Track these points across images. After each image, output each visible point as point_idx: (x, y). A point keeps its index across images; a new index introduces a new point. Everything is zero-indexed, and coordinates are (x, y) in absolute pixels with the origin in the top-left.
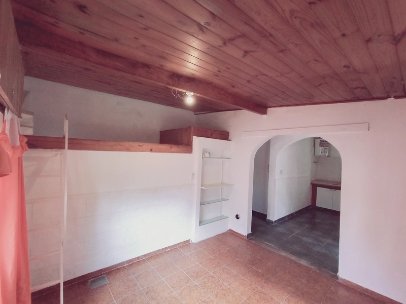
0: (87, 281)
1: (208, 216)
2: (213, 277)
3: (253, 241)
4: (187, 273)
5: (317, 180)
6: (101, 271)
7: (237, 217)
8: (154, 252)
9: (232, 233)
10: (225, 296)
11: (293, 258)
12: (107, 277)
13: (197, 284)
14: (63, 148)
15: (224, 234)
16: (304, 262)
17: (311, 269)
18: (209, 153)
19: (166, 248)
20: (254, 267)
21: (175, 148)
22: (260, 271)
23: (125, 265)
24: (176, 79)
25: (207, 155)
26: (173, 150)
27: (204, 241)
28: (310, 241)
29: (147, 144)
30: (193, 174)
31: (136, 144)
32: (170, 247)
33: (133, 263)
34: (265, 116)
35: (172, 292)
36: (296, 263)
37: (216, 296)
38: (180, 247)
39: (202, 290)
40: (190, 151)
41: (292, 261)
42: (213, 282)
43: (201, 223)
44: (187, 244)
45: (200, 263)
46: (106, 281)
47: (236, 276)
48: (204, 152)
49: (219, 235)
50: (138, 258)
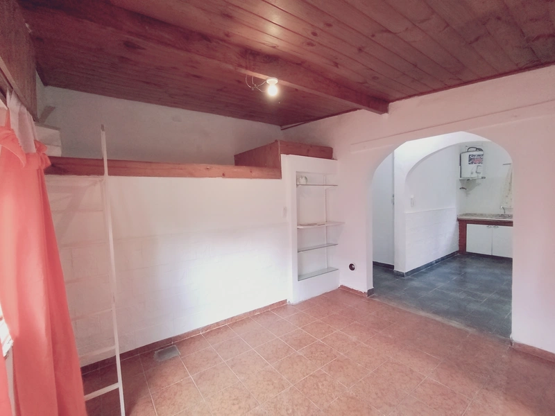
0: (152, 353)
1: (310, 268)
2: (323, 345)
3: (377, 300)
4: (286, 341)
5: (466, 215)
6: (169, 340)
7: (352, 267)
8: (239, 317)
9: (345, 290)
10: (342, 368)
11: (439, 319)
12: (179, 348)
13: (301, 354)
14: (102, 173)
15: (333, 292)
16: (455, 324)
17: (467, 332)
18: (306, 178)
19: (255, 311)
20: (380, 332)
21: (256, 171)
22: (390, 336)
23: (201, 333)
24: (251, 58)
25: (303, 181)
26: (254, 174)
27: (306, 301)
28: (462, 297)
29: (217, 166)
30: (285, 209)
31: (202, 167)
32: (259, 310)
33: (211, 331)
34: (385, 115)
35: (267, 364)
36: (443, 325)
37: (330, 369)
38: (273, 310)
39: (309, 362)
40: (279, 176)
41: (438, 322)
42: (323, 351)
43: (300, 277)
44: (282, 306)
45: (303, 328)
46: (177, 353)
47: (356, 345)
48: (299, 176)
49: (327, 293)
50: (217, 324)
